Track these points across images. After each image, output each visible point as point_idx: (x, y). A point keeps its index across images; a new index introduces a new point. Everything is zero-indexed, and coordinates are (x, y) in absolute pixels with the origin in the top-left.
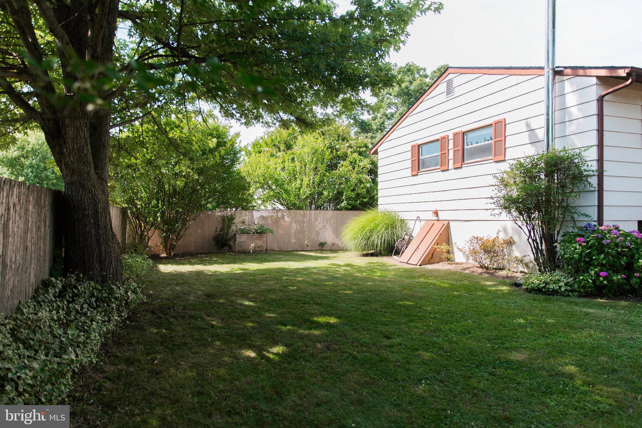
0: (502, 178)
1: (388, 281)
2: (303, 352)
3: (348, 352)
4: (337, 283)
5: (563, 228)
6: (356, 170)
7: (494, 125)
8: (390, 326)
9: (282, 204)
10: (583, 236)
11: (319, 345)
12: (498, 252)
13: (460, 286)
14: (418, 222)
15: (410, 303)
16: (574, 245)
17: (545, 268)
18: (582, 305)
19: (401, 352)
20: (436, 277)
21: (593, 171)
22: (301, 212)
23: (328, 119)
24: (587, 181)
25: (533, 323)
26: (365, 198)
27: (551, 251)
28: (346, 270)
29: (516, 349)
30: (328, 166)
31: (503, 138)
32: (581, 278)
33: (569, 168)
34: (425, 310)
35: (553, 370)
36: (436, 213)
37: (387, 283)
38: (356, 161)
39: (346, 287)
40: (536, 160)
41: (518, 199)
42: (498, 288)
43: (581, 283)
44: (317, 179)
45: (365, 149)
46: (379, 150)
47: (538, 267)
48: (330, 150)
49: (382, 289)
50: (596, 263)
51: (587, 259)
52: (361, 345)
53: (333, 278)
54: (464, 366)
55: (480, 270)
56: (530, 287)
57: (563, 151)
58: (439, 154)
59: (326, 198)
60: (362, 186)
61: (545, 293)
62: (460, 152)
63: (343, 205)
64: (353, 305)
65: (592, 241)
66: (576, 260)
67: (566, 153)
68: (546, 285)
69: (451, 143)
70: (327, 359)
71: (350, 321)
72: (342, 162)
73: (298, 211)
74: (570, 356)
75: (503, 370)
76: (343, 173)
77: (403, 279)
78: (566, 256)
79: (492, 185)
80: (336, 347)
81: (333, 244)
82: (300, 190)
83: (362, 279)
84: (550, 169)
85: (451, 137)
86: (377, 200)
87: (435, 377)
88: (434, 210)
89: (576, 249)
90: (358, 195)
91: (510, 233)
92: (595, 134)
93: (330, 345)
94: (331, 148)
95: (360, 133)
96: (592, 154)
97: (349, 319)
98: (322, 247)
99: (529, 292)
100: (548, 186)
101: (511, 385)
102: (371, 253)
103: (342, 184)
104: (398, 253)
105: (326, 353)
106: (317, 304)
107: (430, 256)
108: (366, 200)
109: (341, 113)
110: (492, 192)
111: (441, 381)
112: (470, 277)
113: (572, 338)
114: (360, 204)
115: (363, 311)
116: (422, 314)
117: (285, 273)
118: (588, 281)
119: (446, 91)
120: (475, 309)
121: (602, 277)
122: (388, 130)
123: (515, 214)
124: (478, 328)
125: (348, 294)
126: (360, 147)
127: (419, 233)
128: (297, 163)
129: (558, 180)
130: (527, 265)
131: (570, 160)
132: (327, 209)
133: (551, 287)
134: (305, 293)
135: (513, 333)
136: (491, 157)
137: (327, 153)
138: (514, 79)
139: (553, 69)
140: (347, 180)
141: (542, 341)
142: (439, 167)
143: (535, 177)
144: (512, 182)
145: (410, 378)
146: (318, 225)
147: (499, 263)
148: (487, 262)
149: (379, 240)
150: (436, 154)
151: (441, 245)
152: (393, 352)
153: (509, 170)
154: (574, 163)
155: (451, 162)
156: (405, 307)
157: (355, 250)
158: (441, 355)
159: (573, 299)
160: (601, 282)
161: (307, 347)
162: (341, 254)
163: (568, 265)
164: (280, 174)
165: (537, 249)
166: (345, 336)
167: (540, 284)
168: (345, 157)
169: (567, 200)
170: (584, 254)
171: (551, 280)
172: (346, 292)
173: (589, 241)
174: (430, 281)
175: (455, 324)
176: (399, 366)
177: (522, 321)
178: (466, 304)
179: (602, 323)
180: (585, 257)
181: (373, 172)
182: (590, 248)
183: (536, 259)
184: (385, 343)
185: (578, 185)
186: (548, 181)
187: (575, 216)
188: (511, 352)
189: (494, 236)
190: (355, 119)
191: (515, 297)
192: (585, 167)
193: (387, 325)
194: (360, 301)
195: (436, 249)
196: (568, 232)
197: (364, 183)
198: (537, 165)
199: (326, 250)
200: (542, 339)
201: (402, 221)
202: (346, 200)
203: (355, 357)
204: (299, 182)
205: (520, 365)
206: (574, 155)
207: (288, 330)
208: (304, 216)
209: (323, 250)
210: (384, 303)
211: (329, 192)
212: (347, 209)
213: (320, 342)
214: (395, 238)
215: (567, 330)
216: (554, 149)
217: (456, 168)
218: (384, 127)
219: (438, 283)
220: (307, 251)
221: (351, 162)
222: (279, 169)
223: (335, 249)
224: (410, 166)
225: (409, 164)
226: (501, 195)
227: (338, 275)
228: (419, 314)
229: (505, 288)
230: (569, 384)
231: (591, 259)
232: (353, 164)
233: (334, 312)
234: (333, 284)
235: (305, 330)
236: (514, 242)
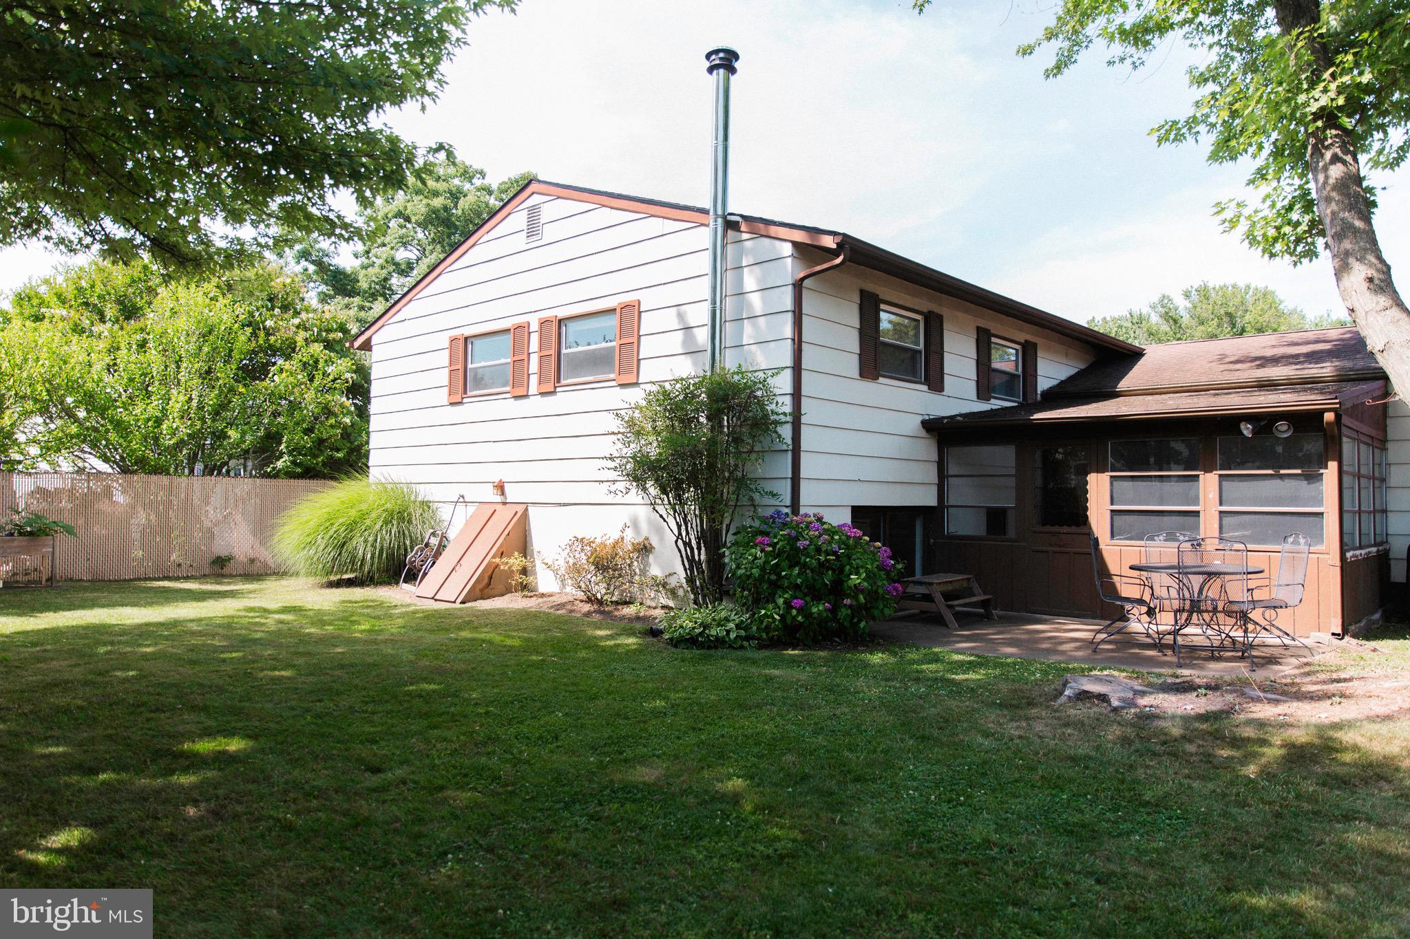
0: (632, 418)
1: (386, 641)
2: (142, 833)
3: (271, 817)
4: (254, 654)
5: (736, 517)
6: (316, 383)
7: (618, 311)
8: (383, 743)
9: (106, 460)
10: (767, 534)
11: (191, 811)
12: (621, 569)
13: (545, 642)
14: (461, 507)
15: (433, 687)
16: (753, 550)
17: (704, 597)
18: (762, 662)
19: (405, 799)
20: (495, 626)
21: (785, 414)
22: (164, 480)
23: (241, 252)
24: (776, 432)
25: (678, 705)
26: (338, 450)
27: (716, 562)
28: (282, 622)
29: (642, 760)
30: (243, 369)
31: (635, 340)
32: (763, 612)
33: (745, 407)
34: (465, 700)
35: (706, 792)
36: (500, 488)
37: (382, 646)
38: (317, 362)
39: (276, 663)
40: (692, 388)
41: (658, 461)
42: (618, 642)
43: (762, 622)
44: (212, 399)
45: (340, 335)
46: (374, 342)
47: (692, 596)
48: (249, 330)
49: (370, 660)
50: (786, 583)
51: (773, 577)
52: (308, 795)
53: (245, 642)
54: (541, 810)
55: (587, 607)
56: (676, 635)
57: (738, 373)
58: (509, 360)
59: (233, 446)
60: (332, 421)
61: (701, 646)
62: (553, 360)
63: (280, 464)
64: (294, 703)
65: (781, 543)
66: (755, 579)
67: (743, 378)
68: (704, 629)
69: (535, 339)
70: (211, 842)
71: (282, 743)
72: (280, 362)
73: (154, 478)
74: (736, 761)
75: (616, 806)
76: (282, 388)
77: (419, 634)
78: (740, 572)
79: (613, 433)
80: (239, 808)
81: (252, 561)
82: (158, 422)
83: (322, 640)
84: (715, 406)
85: (535, 327)
86: (367, 456)
87: (476, 841)
88: (497, 480)
89: (756, 558)
90: (321, 442)
91: (645, 530)
92: (788, 346)
93: (224, 807)
94: (253, 324)
95: (332, 297)
96: (783, 383)
97: (280, 738)
98: (220, 567)
99: (676, 646)
100: (712, 437)
101: (629, 833)
102: (349, 579)
103: (279, 415)
104: (413, 576)
105: (210, 826)
106: (194, 708)
107: (486, 581)
108: (340, 455)
109: (280, 244)
110: (610, 446)
111: (490, 850)
112: (566, 622)
113: (743, 727)
114: (324, 464)
115: (318, 716)
116: (458, 708)
117: (105, 638)
118: (773, 618)
119: (525, 228)
120: (571, 688)
121: (795, 608)
122: (397, 297)
123: (653, 491)
124: (576, 727)
125: (280, 679)
126: (329, 331)
127: (462, 532)
128: (153, 355)
129: (728, 429)
130: (673, 593)
131: (750, 389)
132: (237, 475)
133: (713, 632)
134: (161, 684)
135: (641, 730)
136: (612, 376)
137: (243, 338)
138: (656, 225)
139: (724, 217)
140: (294, 406)
141: (691, 739)
142: (508, 389)
143: (690, 420)
144: (649, 427)
145: (419, 854)
146: (212, 513)
147: (623, 591)
148: (600, 590)
149: (369, 548)
150: (503, 361)
151: (509, 556)
152: (384, 802)
153: (644, 403)
154: (756, 397)
155: (534, 380)
156: (420, 696)
157: (308, 574)
158: (495, 794)
159: (749, 654)
160: (794, 618)
161: (158, 819)
162: (270, 584)
163: (743, 589)
164: (101, 380)
165: (691, 560)
166: (267, 778)
167: (694, 628)
168: (288, 350)
169: (743, 466)
170: (768, 567)
171: (714, 620)
172: (277, 673)
173: (777, 543)
174: (483, 636)
175: (528, 722)
176: (396, 831)
177: (659, 703)
178: (554, 680)
179: (792, 694)
180: (770, 573)
181: (360, 390)
182: (778, 556)
183: (690, 580)
184: (368, 784)
185: (762, 438)
186: (712, 429)
187: (756, 496)
188: (634, 767)
189: (615, 535)
190: (319, 264)
191: (649, 657)
192: (773, 406)
193: (376, 742)
194: (312, 692)
195: (497, 566)
196: (744, 527)
197: (336, 416)
198: (694, 396)
199: (231, 576)
200: (692, 734)
201: (426, 504)
202: (290, 453)
203: (289, 827)
204: (156, 402)
205: (650, 790)
206: (755, 383)
207: (104, 783)
208: (170, 490)
209: (223, 576)
210: (371, 693)
211: (243, 434)
212: (290, 475)
213: (195, 802)
214: (408, 543)
215: (735, 712)
216: (724, 369)
217: (542, 394)
218: (390, 289)
219: (497, 639)
220: (177, 579)
221: (305, 364)
222: (98, 367)
223: (256, 572)
224: (446, 382)
225: (443, 377)
226: (628, 452)
227: (259, 635)
228: (452, 709)
229: (631, 640)
230: (731, 815)
231: (779, 575)
232: (310, 368)
233: (240, 725)
234: (244, 657)
235: (154, 776)
236: (652, 548)
